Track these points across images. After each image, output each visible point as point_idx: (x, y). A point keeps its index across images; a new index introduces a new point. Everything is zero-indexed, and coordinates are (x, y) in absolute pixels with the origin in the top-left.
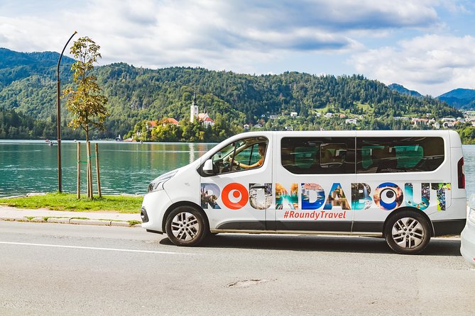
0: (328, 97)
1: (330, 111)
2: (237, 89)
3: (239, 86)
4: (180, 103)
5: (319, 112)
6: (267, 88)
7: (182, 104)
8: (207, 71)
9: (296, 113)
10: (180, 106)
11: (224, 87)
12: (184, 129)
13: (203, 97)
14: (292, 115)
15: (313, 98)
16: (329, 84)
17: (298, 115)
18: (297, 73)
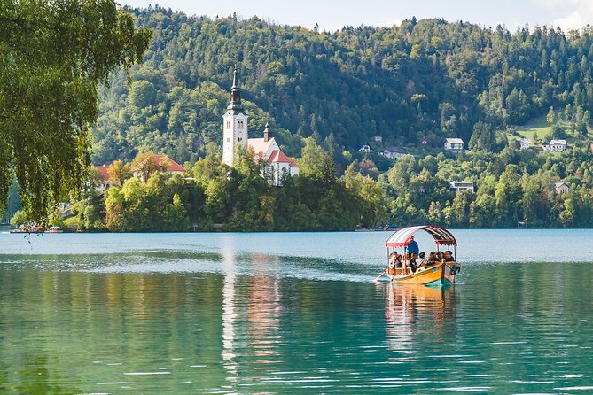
0: (550, 91)
1: (559, 134)
2: (286, 70)
3: (290, 59)
4: (122, 112)
5: (528, 138)
6: (368, 64)
7: (127, 117)
8: (181, 18)
9: (459, 141)
10: (121, 120)
11: (246, 63)
12: (211, 187)
13: (193, 93)
14: (448, 146)
15: (506, 94)
16: (549, 54)
17: (465, 147)
18: (443, 22)
